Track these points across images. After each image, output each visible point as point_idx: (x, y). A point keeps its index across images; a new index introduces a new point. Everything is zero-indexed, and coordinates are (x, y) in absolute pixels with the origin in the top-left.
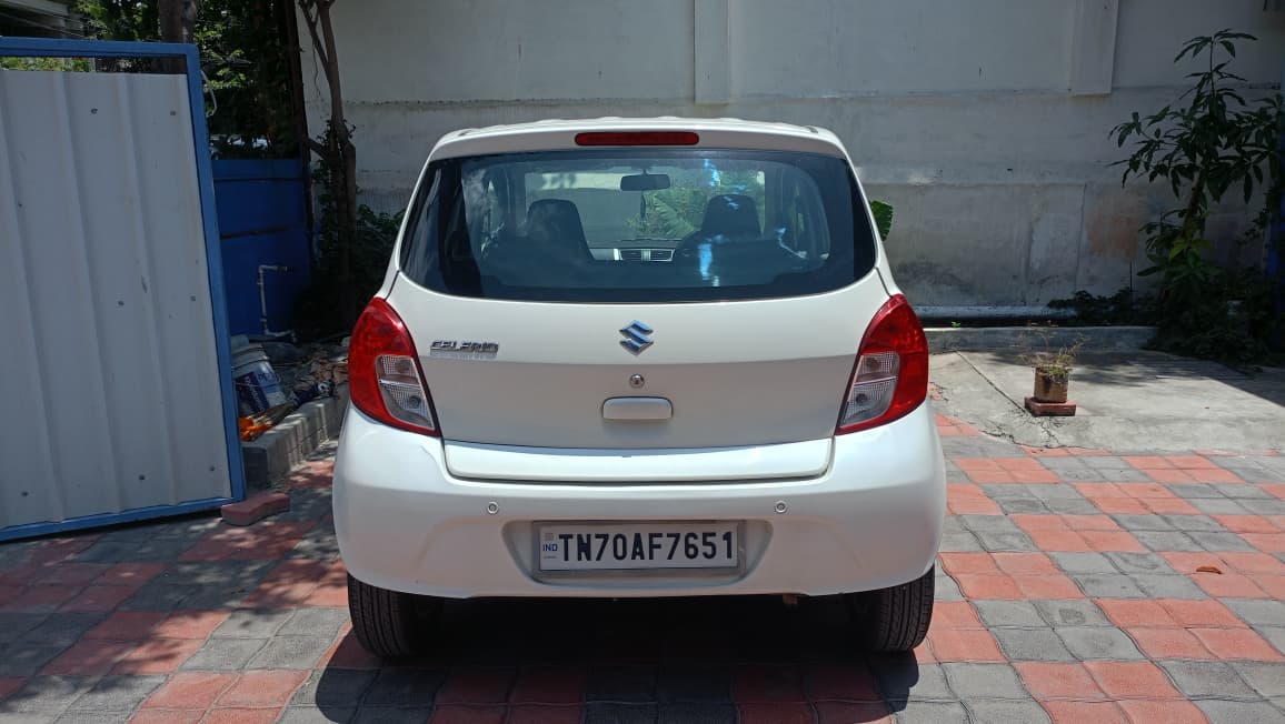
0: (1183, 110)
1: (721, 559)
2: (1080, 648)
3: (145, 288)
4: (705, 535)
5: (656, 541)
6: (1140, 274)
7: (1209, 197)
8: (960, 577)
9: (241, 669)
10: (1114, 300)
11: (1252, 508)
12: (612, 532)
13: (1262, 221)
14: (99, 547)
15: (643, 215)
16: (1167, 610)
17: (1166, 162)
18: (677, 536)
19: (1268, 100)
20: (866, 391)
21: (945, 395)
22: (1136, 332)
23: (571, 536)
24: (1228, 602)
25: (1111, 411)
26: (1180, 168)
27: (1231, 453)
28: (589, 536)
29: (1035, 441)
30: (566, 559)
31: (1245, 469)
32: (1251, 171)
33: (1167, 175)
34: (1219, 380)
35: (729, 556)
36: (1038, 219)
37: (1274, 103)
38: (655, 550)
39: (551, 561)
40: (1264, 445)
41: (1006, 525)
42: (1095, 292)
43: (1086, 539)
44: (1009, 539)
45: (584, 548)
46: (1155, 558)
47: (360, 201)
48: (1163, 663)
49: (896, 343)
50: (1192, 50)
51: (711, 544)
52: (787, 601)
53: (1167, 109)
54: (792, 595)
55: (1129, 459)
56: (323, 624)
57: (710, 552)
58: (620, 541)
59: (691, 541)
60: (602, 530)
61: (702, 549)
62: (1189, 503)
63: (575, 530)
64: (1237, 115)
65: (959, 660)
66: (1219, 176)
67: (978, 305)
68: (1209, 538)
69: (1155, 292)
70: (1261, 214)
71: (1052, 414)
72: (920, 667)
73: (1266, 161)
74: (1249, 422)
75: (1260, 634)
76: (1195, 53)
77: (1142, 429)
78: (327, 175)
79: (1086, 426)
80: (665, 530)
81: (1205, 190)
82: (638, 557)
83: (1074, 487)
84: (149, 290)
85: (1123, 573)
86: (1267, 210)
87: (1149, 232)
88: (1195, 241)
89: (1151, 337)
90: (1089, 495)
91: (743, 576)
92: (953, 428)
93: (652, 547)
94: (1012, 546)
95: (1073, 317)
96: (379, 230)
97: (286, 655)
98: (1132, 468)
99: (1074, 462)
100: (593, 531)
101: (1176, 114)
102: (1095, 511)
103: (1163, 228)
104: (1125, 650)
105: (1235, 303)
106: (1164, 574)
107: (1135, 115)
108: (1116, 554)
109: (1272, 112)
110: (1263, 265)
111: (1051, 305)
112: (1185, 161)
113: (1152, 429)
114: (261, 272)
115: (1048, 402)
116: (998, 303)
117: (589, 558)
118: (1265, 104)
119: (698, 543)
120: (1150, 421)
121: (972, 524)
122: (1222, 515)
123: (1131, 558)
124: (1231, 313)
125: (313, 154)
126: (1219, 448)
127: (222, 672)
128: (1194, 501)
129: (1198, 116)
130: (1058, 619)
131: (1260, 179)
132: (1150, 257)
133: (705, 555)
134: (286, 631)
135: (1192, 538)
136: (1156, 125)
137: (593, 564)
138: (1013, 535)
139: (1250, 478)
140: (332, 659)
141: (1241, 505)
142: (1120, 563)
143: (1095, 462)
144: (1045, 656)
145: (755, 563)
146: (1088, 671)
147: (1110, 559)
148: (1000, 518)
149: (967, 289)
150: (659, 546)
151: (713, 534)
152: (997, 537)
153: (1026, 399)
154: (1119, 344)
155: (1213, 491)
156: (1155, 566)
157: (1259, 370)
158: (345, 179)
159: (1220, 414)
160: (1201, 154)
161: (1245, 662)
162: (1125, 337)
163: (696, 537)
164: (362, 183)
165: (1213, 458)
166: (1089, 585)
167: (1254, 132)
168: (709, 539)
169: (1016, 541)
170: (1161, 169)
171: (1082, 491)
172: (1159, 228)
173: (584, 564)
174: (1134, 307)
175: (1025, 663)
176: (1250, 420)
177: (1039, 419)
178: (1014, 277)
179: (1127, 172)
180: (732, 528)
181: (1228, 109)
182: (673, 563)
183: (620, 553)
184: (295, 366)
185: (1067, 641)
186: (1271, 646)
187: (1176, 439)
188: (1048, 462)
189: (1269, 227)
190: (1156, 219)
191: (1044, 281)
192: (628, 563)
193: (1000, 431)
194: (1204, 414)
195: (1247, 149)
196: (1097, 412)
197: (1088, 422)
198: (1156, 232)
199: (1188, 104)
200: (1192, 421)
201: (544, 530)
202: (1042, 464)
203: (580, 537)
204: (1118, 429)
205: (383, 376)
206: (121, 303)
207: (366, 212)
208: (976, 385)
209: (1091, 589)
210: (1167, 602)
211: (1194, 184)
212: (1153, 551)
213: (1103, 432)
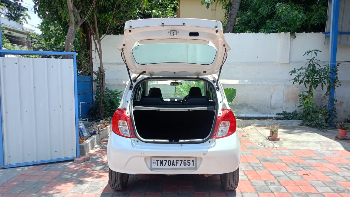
0: (305, 68)
1: (191, 166)
2: (273, 190)
3: (60, 107)
4: (188, 160)
5: (177, 162)
6: (298, 107)
7: (313, 88)
8: (248, 175)
9: (83, 193)
10: (293, 113)
11: (319, 162)
12: (168, 159)
13: (326, 94)
14: (45, 168)
15: (175, 91)
16: (295, 183)
17: (303, 80)
18: (182, 161)
19: (326, 66)
20: (223, 130)
21: (249, 136)
22: (297, 121)
23: (159, 160)
24: (309, 181)
25: (288, 139)
26: (306, 81)
27: (316, 150)
28: (163, 160)
29: (270, 146)
30: (158, 165)
31: (319, 153)
32: (323, 82)
33: (303, 83)
34: (317, 133)
35: (193, 165)
36: (273, 93)
37: (327, 66)
38: (177, 164)
39: (154, 166)
40: (325, 148)
41: (260, 165)
42: (288, 111)
43: (278, 168)
44: (261, 168)
45: (162, 163)
46: (294, 172)
47: (106, 87)
48: (292, 193)
49: (229, 119)
50: (307, 53)
51: (189, 162)
52: (206, 176)
53: (302, 67)
54: (207, 174)
55: (292, 151)
56: (100, 184)
57: (189, 164)
58: (169, 162)
59: (185, 162)
60: (166, 159)
61: (187, 164)
62: (304, 160)
63: (160, 159)
64: (319, 69)
65: (245, 192)
66: (315, 83)
67: (259, 114)
68: (307, 168)
69: (302, 111)
70: (326, 92)
71: (274, 140)
72: (237, 194)
73: (326, 79)
74: (321, 142)
75: (315, 188)
76: (308, 55)
77: (296, 144)
78: (98, 80)
79: (282, 143)
80: (179, 159)
81: (312, 87)
82: (173, 165)
83: (277, 157)
84: (61, 107)
85: (286, 175)
86: (327, 92)
87: (300, 96)
88: (311, 99)
89: (301, 122)
90: (281, 158)
91: (196, 170)
92: (251, 143)
93: (176, 163)
94: (261, 169)
95: (282, 117)
96: (110, 94)
97: (92, 190)
98: (292, 153)
99: (278, 151)
100: (164, 159)
101: (304, 69)
102: (282, 162)
103: (303, 96)
104: (284, 190)
105: (321, 114)
106: (295, 175)
107: (295, 69)
108: (285, 171)
109: (327, 68)
110: (327, 105)
111: (277, 114)
112: (307, 80)
113: (298, 144)
114: (81, 104)
115: (273, 137)
116: (263, 114)
117: (163, 165)
118: (325, 67)
119: (187, 162)
120: (298, 142)
121: (252, 164)
122: (311, 163)
123: (288, 172)
124: (320, 116)
125: (94, 75)
126: (314, 148)
127: (78, 193)
128: (305, 160)
129: (310, 69)
130: (269, 184)
131: (325, 84)
132: (300, 103)
133: (188, 165)
134: (92, 185)
135: (303, 168)
136: (300, 71)
137: (164, 167)
138: (262, 167)
139: (320, 155)
140: (103, 191)
141: (316, 161)
142: (285, 173)
143: (284, 151)
144: (265, 192)
145: (199, 167)
146: (275, 195)
147: (283, 172)
148: (259, 163)
149: (256, 110)
150: (178, 163)
151: (190, 160)
152: (257, 167)
153: (268, 137)
154: (293, 124)
155: (310, 158)
156: (293, 174)
157: (327, 131)
158: (102, 81)
159: (315, 141)
160: (311, 78)
161: (310, 193)
162: (294, 122)
163: (186, 161)
164: (106, 82)
165: (312, 151)
166: (278, 177)
167: (323, 73)
168: (189, 161)
169: (262, 168)
170: (301, 82)
171: (279, 158)
172: (302, 96)
173: (162, 167)
174: (297, 115)
175: (260, 193)
176: (322, 142)
177: (271, 141)
178: (268, 107)
179: (293, 83)
180: (194, 159)
181: (316, 67)
182: (181, 167)
183: (169, 164)
184: (89, 127)
185: (271, 189)
186: (317, 190)
187: (303, 146)
188: (272, 151)
189: (328, 96)
190: (301, 93)
191: (275, 108)
192: (171, 166)
193: (262, 144)
194: (311, 140)
195: (321, 77)
196: (285, 140)
197: (282, 142)
198: (302, 97)
199: (307, 66)
200: (308, 142)
201: (153, 159)
202: (271, 151)
203: (161, 161)
204: (290, 144)
205: (119, 125)
206: (55, 110)
207: (107, 89)
208: (257, 133)
209: (278, 178)
210: (295, 181)
211: (310, 85)
212: (294, 171)
213: (286, 144)
